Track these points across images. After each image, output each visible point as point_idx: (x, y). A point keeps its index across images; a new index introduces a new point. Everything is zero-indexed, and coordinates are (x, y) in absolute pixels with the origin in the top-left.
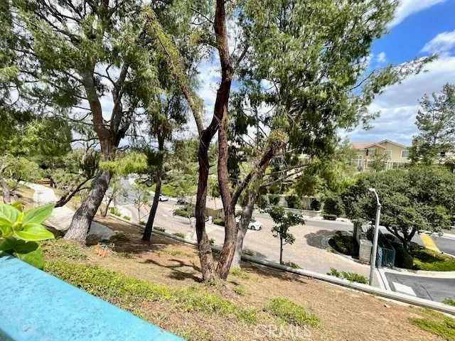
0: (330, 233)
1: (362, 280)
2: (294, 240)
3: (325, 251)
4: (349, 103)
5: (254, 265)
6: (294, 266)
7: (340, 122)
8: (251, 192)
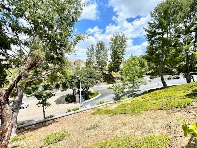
0: (65, 96)
1: (78, 109)
2: (50, 105)
3: (64, 104)
4: (69, 43)
5: (27, 128)
6: (52, 116)
7: (66, 51)
8: (20, 87)
